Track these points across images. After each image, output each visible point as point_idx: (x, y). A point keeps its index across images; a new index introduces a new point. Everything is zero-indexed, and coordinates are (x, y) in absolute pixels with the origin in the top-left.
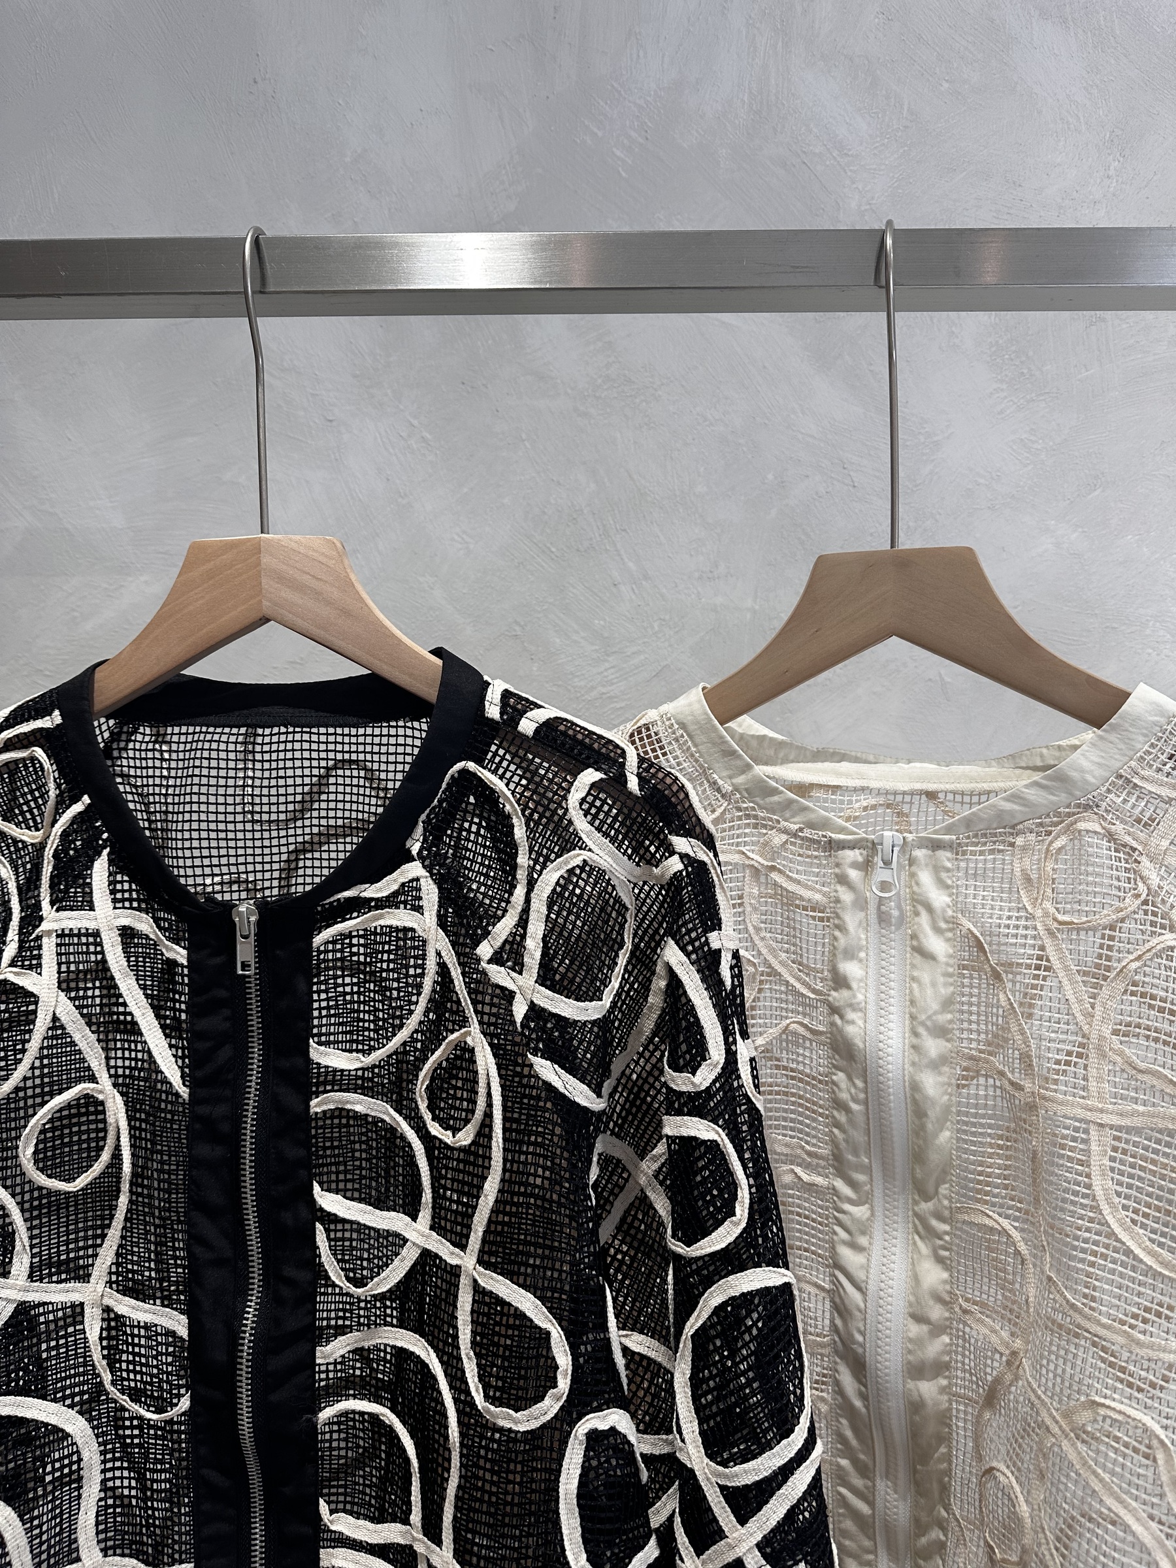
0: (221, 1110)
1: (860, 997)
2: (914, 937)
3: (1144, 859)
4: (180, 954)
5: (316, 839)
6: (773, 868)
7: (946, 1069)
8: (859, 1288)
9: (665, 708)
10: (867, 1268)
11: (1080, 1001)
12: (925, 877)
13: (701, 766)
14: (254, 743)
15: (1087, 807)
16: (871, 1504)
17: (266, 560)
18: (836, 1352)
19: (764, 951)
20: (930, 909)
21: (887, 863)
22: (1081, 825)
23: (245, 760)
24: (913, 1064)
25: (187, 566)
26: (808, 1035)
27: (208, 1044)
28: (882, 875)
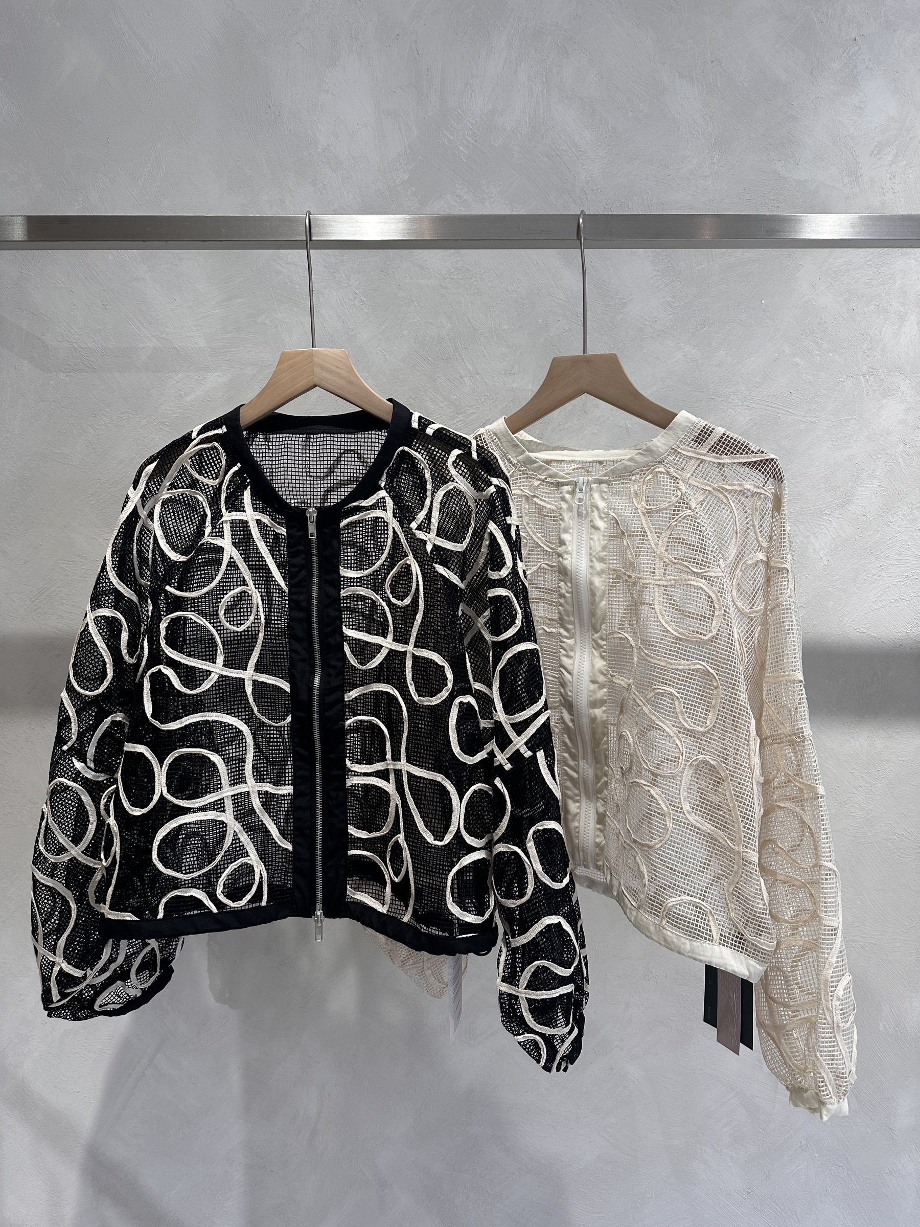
0: (302, 597)
1: (570, 548)
2: (592, 521)
3: (681, 482)
4: (283, 531)
5: (335, 486)
6: (534, 496)
7: (604, 575)
8: (570, 673)
9: (487, 427)
10: (573, 665)
11: (653, 540)
12: (596, 496)
13: (504, 452)
14: (310, 442)
15: (660, 462)
16: (577, 772)
17: (316, 359)
18: (562, 704)
19: (531, 533)
20: (598, 509)
21: (581, 490)
22: (657, 470)
23: (306, 449)
24: (591, 574)
25: (280, 363)
26: (549, 568)
27: (297, 569)
28: (579, 495)
